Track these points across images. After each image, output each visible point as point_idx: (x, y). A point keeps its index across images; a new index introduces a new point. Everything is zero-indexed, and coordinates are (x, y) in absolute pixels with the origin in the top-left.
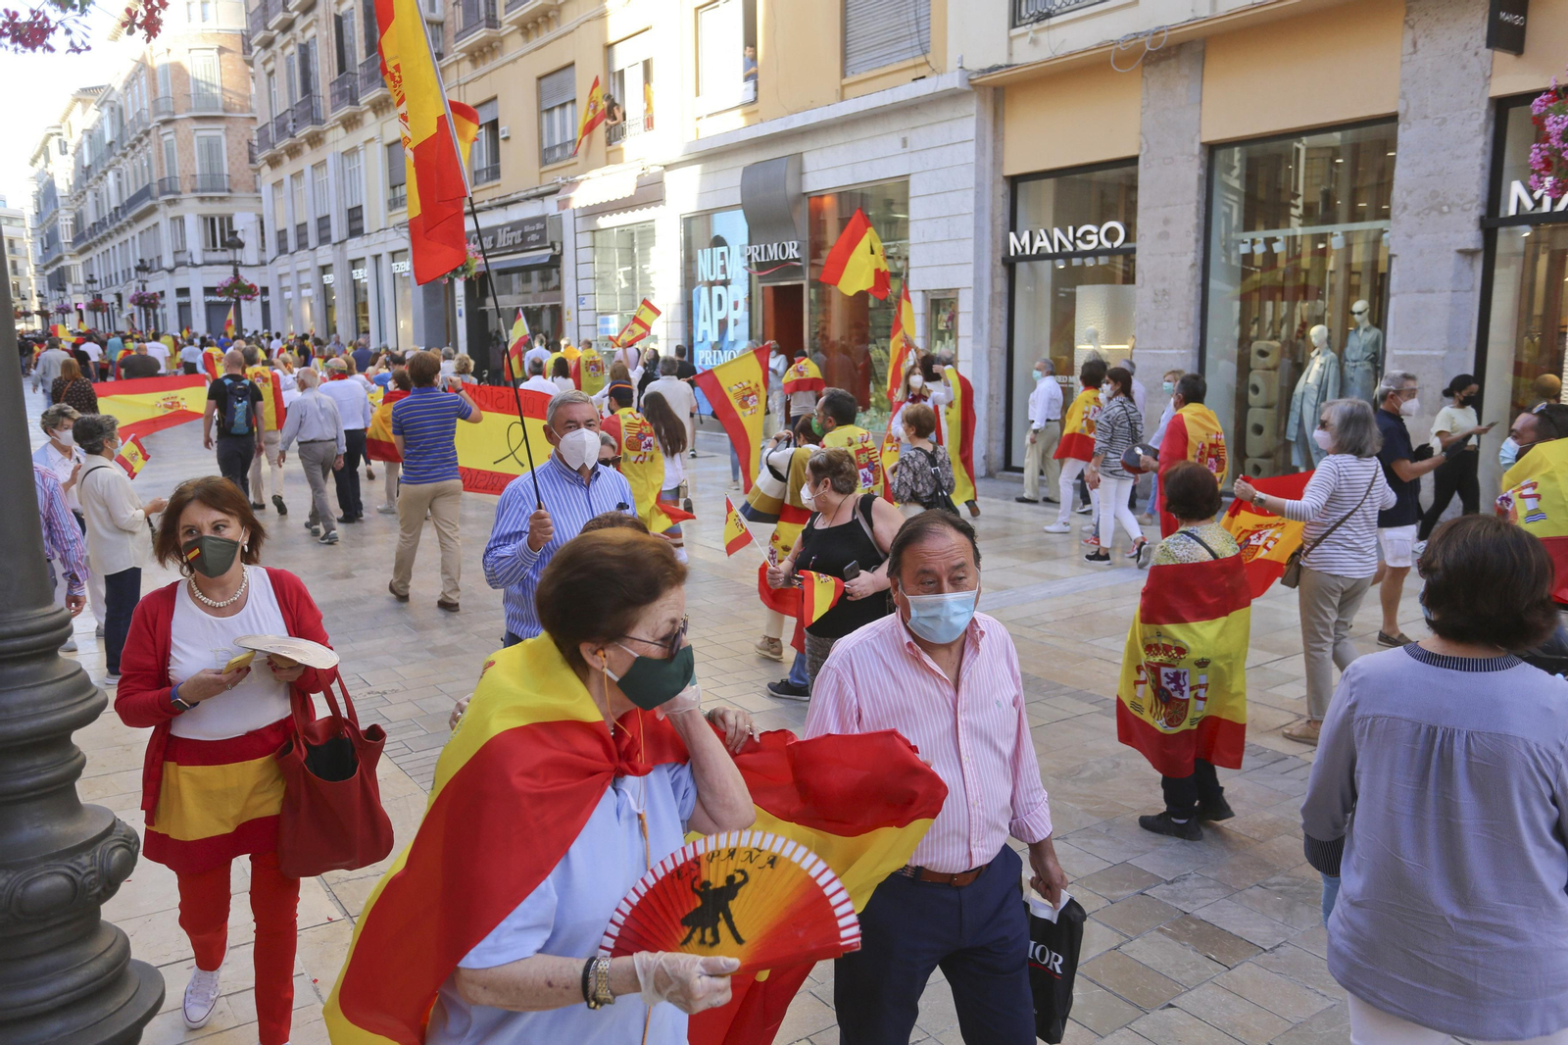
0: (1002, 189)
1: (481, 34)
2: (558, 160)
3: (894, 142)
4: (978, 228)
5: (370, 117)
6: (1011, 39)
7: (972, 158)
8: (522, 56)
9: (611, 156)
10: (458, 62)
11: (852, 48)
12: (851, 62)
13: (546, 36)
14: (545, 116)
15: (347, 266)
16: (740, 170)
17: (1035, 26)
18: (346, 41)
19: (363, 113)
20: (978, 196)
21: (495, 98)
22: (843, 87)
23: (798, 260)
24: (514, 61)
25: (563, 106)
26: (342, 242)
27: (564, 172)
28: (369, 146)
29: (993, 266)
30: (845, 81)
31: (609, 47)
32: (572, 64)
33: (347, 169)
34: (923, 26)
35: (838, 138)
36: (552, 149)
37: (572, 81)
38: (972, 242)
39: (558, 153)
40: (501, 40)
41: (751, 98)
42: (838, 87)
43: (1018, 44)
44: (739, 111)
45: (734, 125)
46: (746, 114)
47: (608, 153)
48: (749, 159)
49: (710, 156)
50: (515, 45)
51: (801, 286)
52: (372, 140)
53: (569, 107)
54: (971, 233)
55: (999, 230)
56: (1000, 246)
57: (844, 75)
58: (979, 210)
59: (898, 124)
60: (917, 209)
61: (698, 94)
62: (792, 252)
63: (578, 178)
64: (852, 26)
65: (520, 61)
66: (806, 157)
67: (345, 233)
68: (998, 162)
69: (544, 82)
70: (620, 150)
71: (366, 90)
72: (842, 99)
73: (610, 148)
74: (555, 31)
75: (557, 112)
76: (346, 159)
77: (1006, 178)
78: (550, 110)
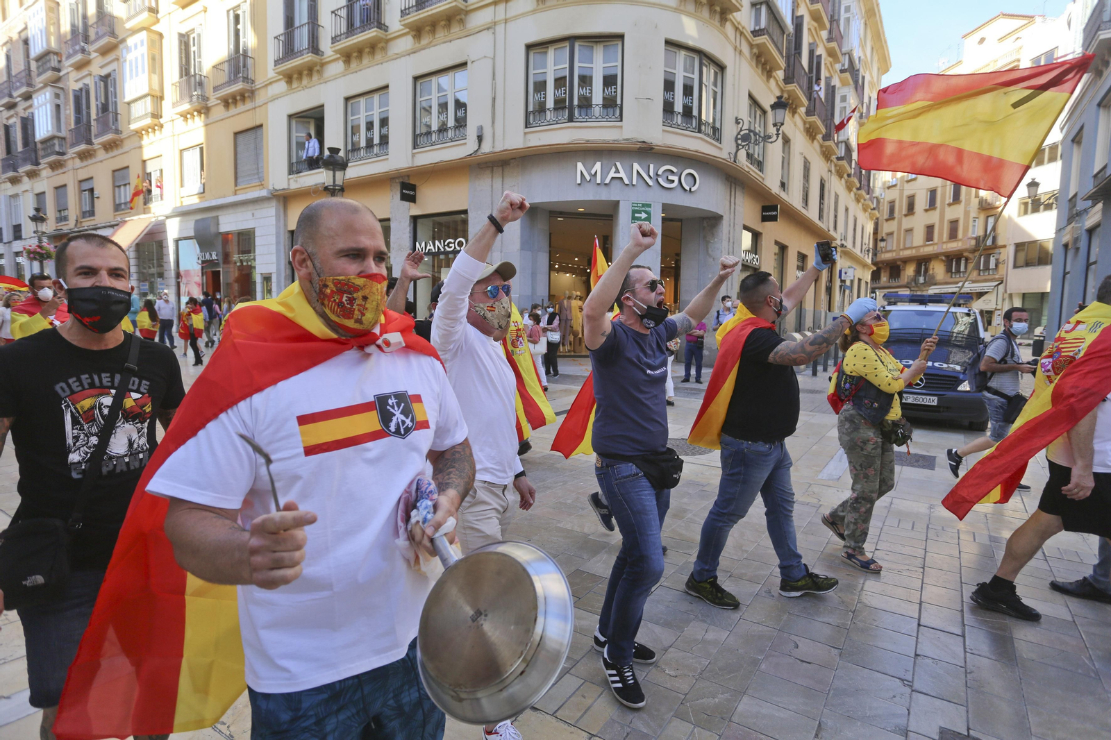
0: (287, 235)
1: (83, 147)
2: (123, 210)
3: (249, 214)
4: (278, 250)
5: (26, 179)
6: (289, 179)
7: (274, 222)
8: (105, 160)
9: (146, 210)
10: (73, 158)
11: (239, 175)
12: (239, 181)
13: (115, 152)
14: (117, 189)
15: (12, 255)
16: (194, 221)
17: (296, 175)
18: (12, 139)
19: (21, 177)
20: (278, 237)
21: (92, 178)
22: (236, 191)
23: (217, 260)
24: (101, 161)
25: (125, 185)
26: (10, 242)
27: (122, 216)
28: (26, 194)
29: (286, 265)
30: (237, 188)
31: (144, 162)
32: (128, 167)
33: (13, 204)
34: (260, 171)
35: (231, 211)
36: (120, 204)
37: (128, 174)
38: (275, 255)
39: (123, 206)
40: (95, 151)
41: (202, 191)
42: (233, 190)
43: (291, 181)
44: (197, 196)
45: (194, 201)
46: (200, 198)
47: (144, 209)
48: (199, 217)
49: (184, 213)
50: (101, 154)
51: (219, 271)
52: (27, 191)
53: (128, 186)
54: (275, 251)
55: (287, 251)
56: (287, 257)
57: (236, 185)
58: (278, 243)
59: (251, 207)
60: (258, 241)
61: (182, 186)
62: (214, 257)
63: (127, 219)
64: (239, 166)
65: (104, 162)
66: (220, 218)
67: (11, 238)
68: (286, 225)
69: (116, 173)
70: (149, 208)
71: (23, 166)
72: (236, 194)
73: (145, 207)
74: (120, 151)
75: (122, 188)
76: (12, 200)
77: (289, 231)
78: (119, 187)
